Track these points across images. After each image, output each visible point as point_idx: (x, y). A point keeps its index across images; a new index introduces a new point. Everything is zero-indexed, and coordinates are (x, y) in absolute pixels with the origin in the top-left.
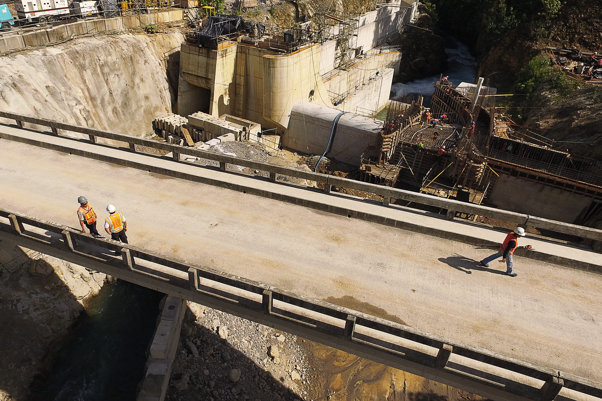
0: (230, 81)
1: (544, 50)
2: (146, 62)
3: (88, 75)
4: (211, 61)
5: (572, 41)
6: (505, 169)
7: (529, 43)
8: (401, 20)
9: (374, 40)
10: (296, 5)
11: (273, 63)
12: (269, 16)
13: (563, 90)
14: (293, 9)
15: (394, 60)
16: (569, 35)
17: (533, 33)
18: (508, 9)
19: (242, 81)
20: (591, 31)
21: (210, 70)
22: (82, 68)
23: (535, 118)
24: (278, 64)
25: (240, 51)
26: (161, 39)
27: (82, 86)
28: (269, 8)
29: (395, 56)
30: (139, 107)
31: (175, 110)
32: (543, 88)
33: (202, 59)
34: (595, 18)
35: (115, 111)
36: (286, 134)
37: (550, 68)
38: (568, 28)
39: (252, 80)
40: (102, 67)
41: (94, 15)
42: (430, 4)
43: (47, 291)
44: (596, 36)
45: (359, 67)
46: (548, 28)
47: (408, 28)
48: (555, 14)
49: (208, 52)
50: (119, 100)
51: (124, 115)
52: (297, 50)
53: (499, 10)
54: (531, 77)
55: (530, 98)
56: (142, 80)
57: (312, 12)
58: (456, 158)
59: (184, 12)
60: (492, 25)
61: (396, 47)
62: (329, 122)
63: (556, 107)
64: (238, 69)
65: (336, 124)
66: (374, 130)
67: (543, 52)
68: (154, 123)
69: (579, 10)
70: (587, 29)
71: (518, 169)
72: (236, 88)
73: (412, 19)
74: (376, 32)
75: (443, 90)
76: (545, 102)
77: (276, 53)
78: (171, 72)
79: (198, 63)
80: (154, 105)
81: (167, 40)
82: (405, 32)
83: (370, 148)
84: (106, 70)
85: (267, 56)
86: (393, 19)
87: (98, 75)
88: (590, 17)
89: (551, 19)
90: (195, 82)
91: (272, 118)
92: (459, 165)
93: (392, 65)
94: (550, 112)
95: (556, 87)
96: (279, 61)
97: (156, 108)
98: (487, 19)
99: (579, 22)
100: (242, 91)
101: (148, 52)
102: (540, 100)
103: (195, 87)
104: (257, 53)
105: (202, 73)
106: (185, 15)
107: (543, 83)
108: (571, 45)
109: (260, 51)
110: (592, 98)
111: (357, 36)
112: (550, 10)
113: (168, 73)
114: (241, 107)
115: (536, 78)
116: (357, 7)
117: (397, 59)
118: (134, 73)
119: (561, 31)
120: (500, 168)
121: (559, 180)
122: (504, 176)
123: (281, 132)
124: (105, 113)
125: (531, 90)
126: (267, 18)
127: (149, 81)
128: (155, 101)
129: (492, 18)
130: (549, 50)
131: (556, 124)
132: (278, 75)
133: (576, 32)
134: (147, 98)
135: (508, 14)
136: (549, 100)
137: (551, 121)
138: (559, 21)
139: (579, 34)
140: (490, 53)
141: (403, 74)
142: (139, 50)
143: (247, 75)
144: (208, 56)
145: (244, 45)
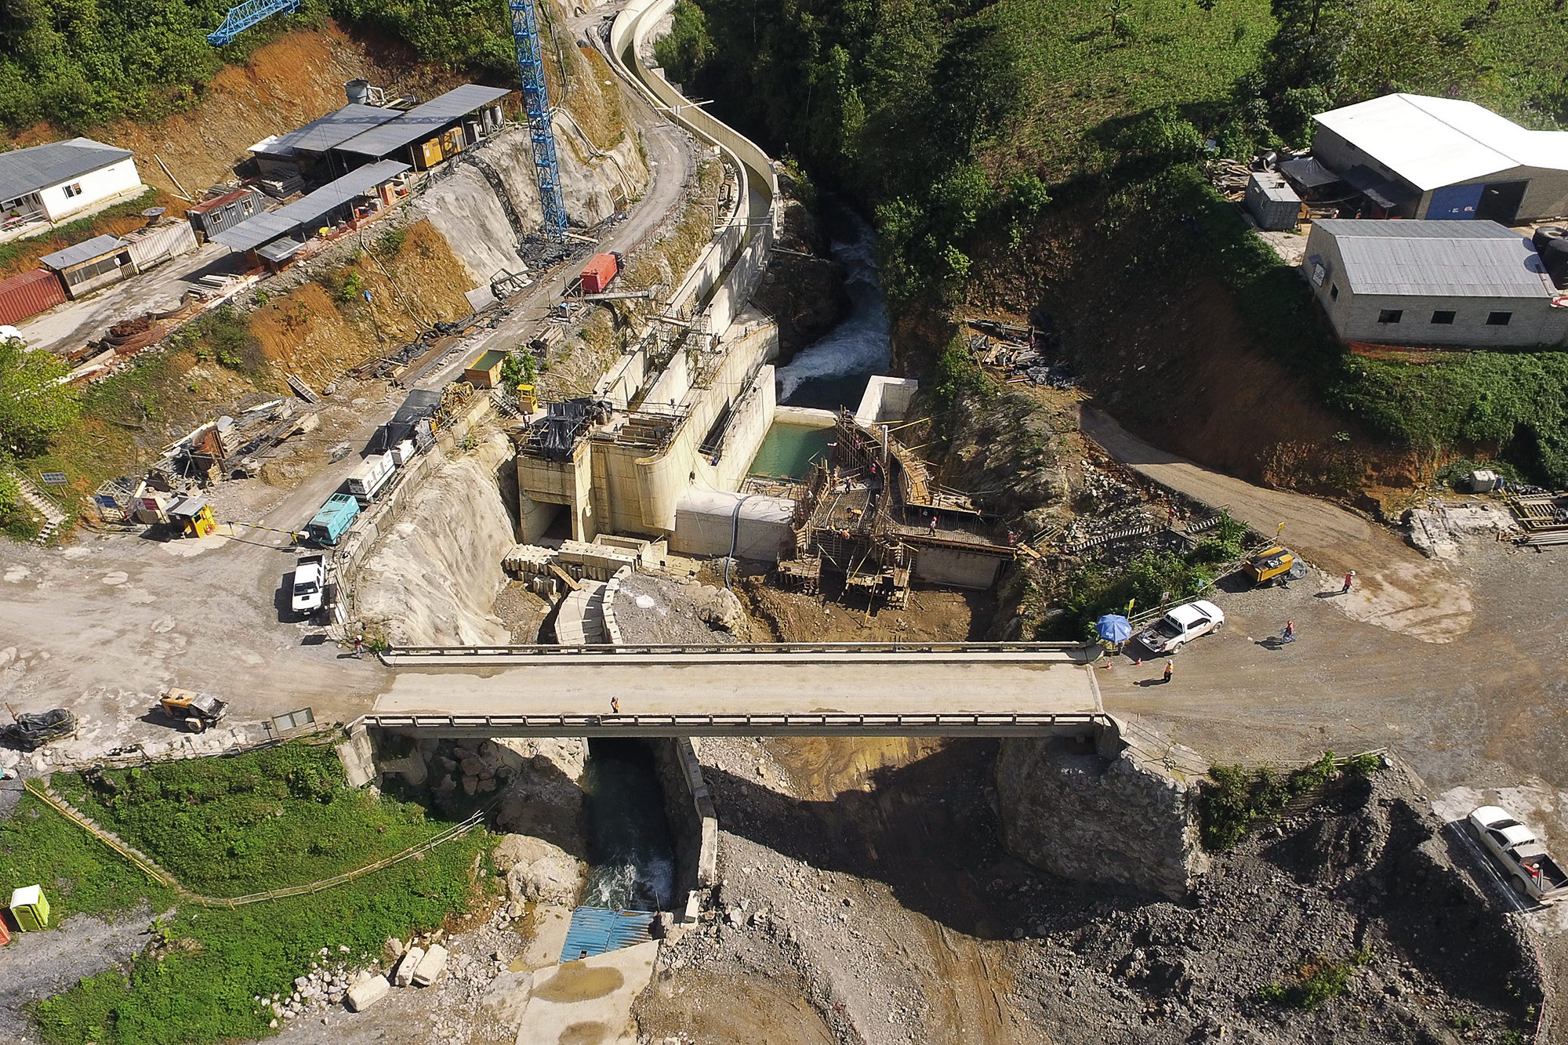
0: (591, 488)
1: (963, 323)
2: (480, 493)
3: (441, 541)
4: (567, 476)
5: (993, 305)
6: (922, 543)
7: (943, 313)
8: (760, 248)
9: (730, 309)
10: (610, 306)
11: (650, 470)
12: (583, 345)
14: (611, 317)
15: (768, 337)
16: (988, 297)
17: (945, 298)
19: (603, 483)
21: (568, 486)
22: (434, 535)
23: (955, 444)
24: (655, 468)
25: (595, 451)
26: (484, 453)
27: (440, 557)
28: (579, 329)
29: (768, 332)
30: (486, 552)
31: (519, 539)
32: (964, 394)
33: (554, 474)
35: (469, 569)
36: (674, 536)
39: (616, 479)
43: (553, 780)
45: (723, 373)
46: (961, 291)
49: (562, 466)
50: (468, 553)
51: (476, 568)
54: (950, 377)
55: (953, 408)
56: (482, 517)
58: (874, 543)
62: (726, 518)
63: (978, 427)
64: (595, 471)
65: (737, 518)
66: (781, 519)
67: (961, 327)
68: (503, 564)
70: (1006, 288)
72: (597, 493)
74: (730, 295)
75: (847, 432)
76: (967, 416)
77: (648, 452)
78: (505, 491)
79: (548, 478)
80: (499, 542)
81: (491, 451)
82: (771, 265)
83: (784, 544)
84: (453, 525)
85: (640, 461)
87: (448, 534)
89: (962, 279)
90: (546, 499)
91: (656, 524)
93: (768, 344)
94: (972, 434)
95: (977, 393)
97: (502, 545)
99: (995, 279)
100: (605, 495)
101: (478, 478)
102: (962, 412)
103: (545, 505)
105: (555, 489)
106: (491, 399)
107: (962, 386)
108: (993, 311)
112: (957, 269)
113: (503, 495)
115: (954, 378)
117: (773, 333)
118: (474, 515)
119: (978, 292)
120: (917, 542)
121: (969, 546)
122: (923, 549)
123: (668, 536)
124: (462, 575)
125: (952, 397)
127: (488, 513)
128: (498, 534)
130: (968, 323)
132: (657, 480)
133: (996, 293)
134: (490, 536)
135: (910, 273)
136: (971, 415)
137: (973, 450)
138: (973, 280)
139: (999, 295)
142: (471, 482)
143: (608, 476)
144: (562, 471)
145: (601, 443)
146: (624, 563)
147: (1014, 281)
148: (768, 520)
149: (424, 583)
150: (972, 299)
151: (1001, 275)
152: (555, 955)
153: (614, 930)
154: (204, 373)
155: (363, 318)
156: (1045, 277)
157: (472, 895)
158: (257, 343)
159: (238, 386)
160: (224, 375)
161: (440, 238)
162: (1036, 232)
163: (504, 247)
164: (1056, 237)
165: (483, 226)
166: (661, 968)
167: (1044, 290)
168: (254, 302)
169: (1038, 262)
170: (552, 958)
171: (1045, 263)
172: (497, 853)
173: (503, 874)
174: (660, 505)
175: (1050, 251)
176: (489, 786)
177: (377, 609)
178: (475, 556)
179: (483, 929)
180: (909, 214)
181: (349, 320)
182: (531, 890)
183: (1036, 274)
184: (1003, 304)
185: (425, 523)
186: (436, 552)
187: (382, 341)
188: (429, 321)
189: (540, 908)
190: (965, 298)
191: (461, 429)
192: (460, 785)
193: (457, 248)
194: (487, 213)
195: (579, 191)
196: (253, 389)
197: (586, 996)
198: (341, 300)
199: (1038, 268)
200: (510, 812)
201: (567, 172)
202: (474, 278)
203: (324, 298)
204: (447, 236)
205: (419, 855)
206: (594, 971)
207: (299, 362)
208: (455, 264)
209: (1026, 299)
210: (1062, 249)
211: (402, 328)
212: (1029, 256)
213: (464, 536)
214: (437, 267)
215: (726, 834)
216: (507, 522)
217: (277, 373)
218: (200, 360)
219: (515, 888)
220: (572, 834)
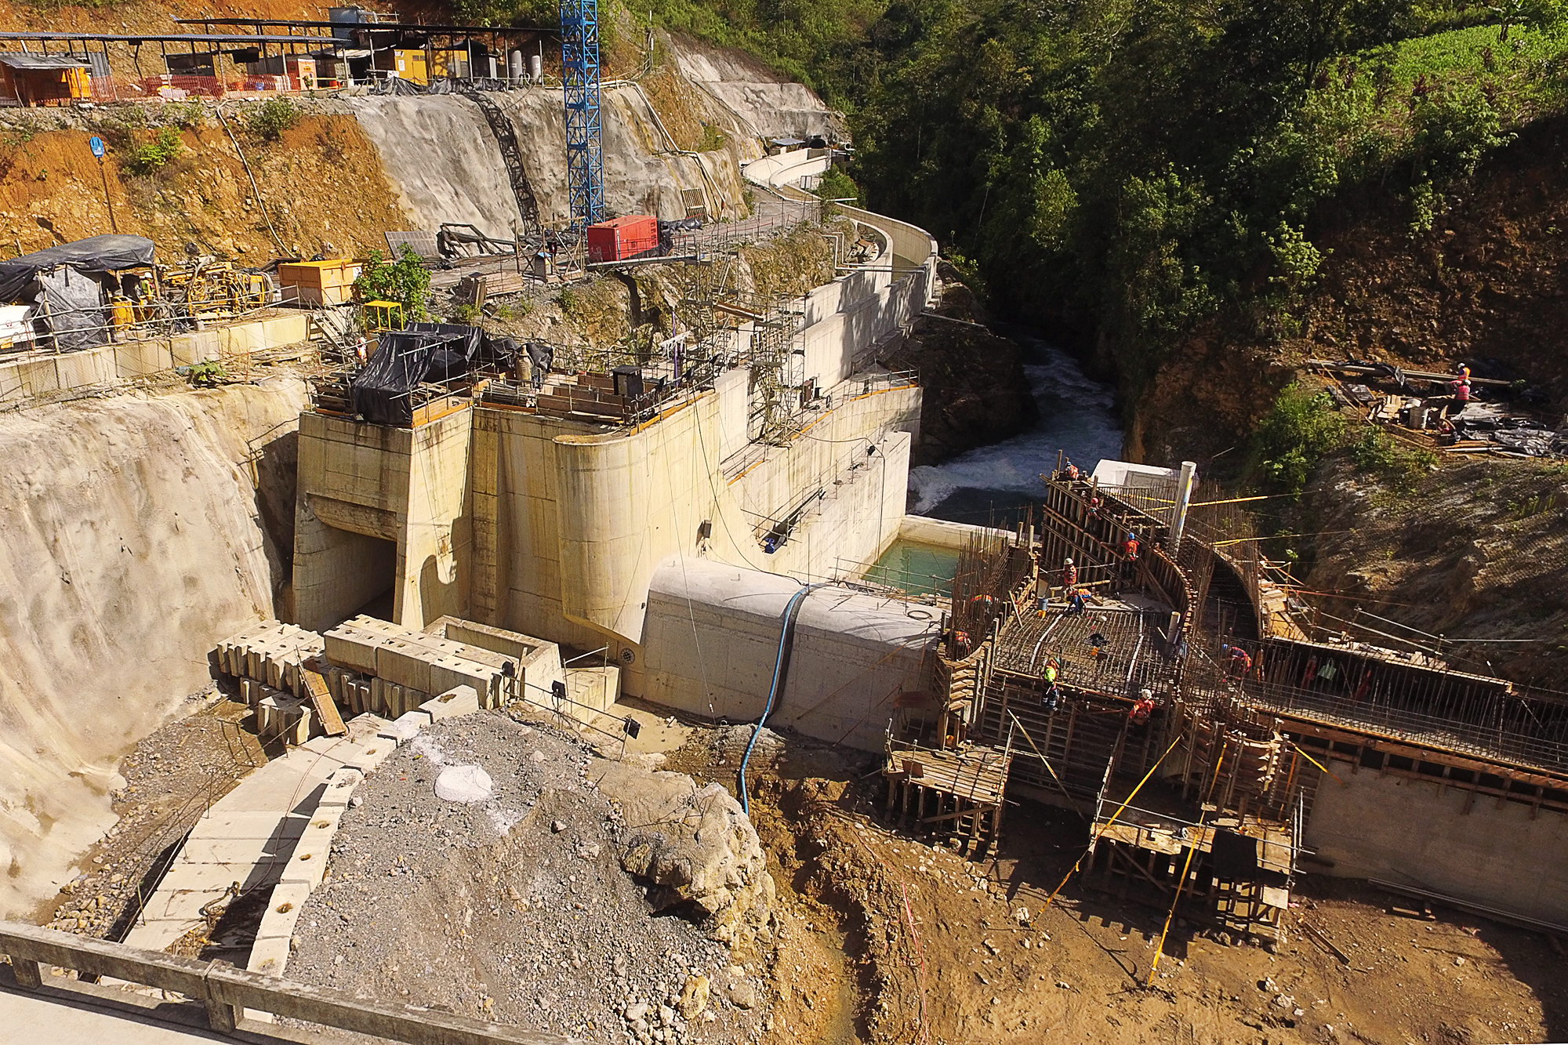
0: (456, 512)
1: (1304, 367)
2: (188, 473)
4: (393, 461)
5: (1365, 342)
6: (1340, 747)
7: (1258, 352)
8: (903, 304)
9: (843, 359)
10: (630, 282)
11: (587, 459)
12: (559, 315)
13: (1393, 476)
14: (623, 292)
15: (904, 408)
16: (1355, 328)
17: (1262, 326)
18: (1188, 270)
19: (491, 509)
20: (1407, 317)
21: (393, 486)
23: (1338, 558)
24: (601, 459)
25: (482, 425)
26: (240, 403)
28: (558, 294)
29: (906, 397)
30: (164, 615)
31: (285, 611)
32: (1335, 472)
33: (367, 456)
34: (1409, 285)
35: (81, 637)
36: (637, 663)
37: (1335, 415)
38: (1350, 310)
39: (523, 505)
40: (36, 503)
41: (22, 346)
42: (962, 259)
44: (1422, 328)
45: (817, 434)
46: (1298, 314)
47: (924, 323)
48: (1310, 279)
49: (386, 434)
51: (112, 644)
52: (653, 415)
53: (1162, 272)
54: (1293, 443)
55: (1306, 499)
56: (176, 529)
57: (674, 296)
58: (1186, 722)
59: (311, 320)
60: (1153, 310)
61: (906, 375)
62: (766, 620)
63: (1391, 525)
64: (477, 475)
65: (792, 625)
66: (909, 639)
67: (1301, 373)
68: (214, 656)
69: (1365, 266)
70: (1396, 312)
71: (1380, 746)
72: (474, 530)
73: (929, 298)
74: (847, 338)
75: (1074, 497)
76: (1353, 510)
77: (593, 428)
78: (271, 496)
79: (355, 467)
80: (214, 602)
81: (258, 402)
82: (916, 332)
83: (910, 699)
85: (566, 439)
86: (883, 302)
87: (23, 529)
88: (1397, 283)
89: (1300, 290)
90: (347, 521)
91: (592, 618)
92: (1199, 746)
93: (902, 422)
94: (1378, 539)
95: (1370, 468)
96: (602, 454)
97: (223, 609)
98: (1136, 295)
99: (1372, 296)
100: (492, 538)
101: (196, 443)
102: (1336, 505)
103: (346, 537)
104: (534, 429)
105: (366, 496)
106: (314, 326)
107: (1329, 456)
108: (1365, 353)
109: (542, 423)
110: (1486, 498)
111: (802, 353)
112: (1294, 268)
113: (261, 501)
114: (493, 586)
115: (1307, 443)
116: (789, 277)
117: (912, 404)
118: (148, 512)
119: (1332, 319)
120: (1322, 743)
121: (1521, 776)
122: (1341, 769)
123: (621, 655)
125: (1302, 478)
126: (554, 321)
127: (199, 529)
128: (218, 587)
129: (1148, 293)
130: (1315, 367)
131: (1409, 576)
132: (602, 492)
133: (1373, 321)
134: (190, 582)
135: (1189, 283)
136: (1363, 506)
137: (1395, 568)
138: (1323, 294)
139: (1379, 324)
140: (1159, 379)
141: (928, 439)
143: (506, 493)
144: (385, 448)
145: (495, 406)
146: (468, 680)
147: (1415, 300)
148: (874, 635)
150: (1320, 329)
151: (1385, 289)
161: (365, 144)
162: (1466, 206)
163: (484, 200)
164: (1512, 217)
165: (456, 163)
167: (1486, 318)
169: (1470, 264)
174: (605, 563)
175: (1503, 243)
180: (1186, 200)
183: (1462, 286)
184: (1389, 342)
190: (1305, 327)
193: (395, 169)
194: (469, 147)
195: (636, 182)
198: (134, 169)
201: (623, 156)
202: (411, 217)
203: (103, 159)
204: (382, 149)
208: (383, 189)
209: (1442, 335)
210: (1530, 239)
214: (346, 182)
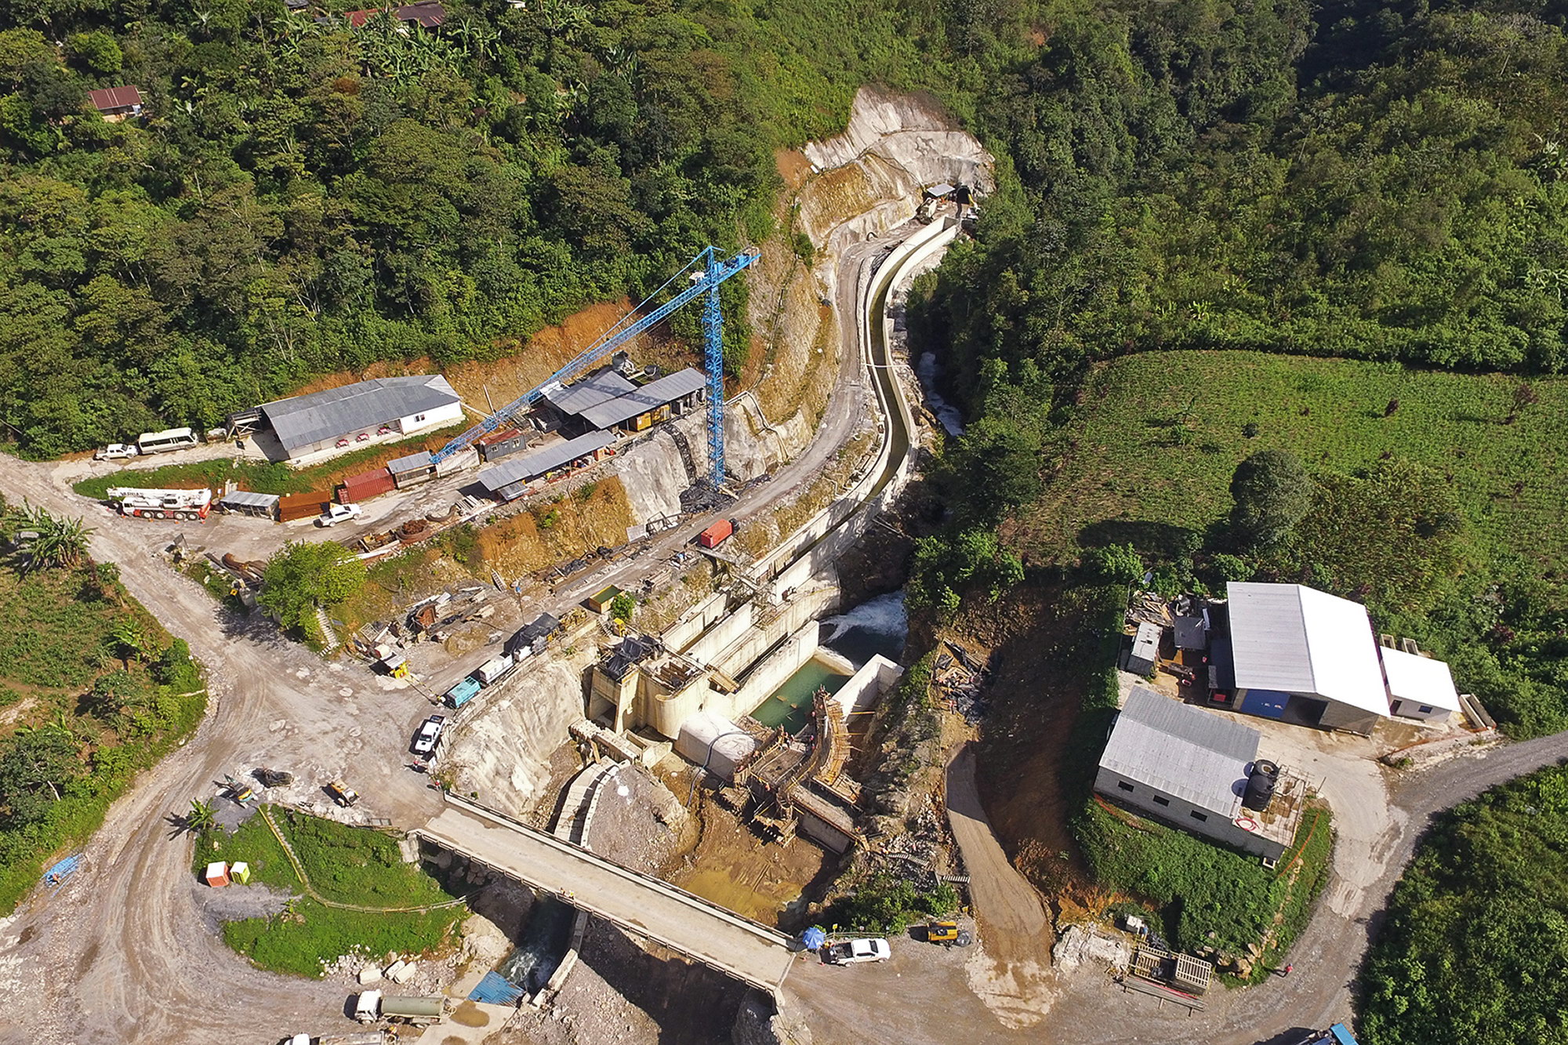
2: (565, 683)
4: (616, 690)
5: (969, 635)
8: (860, 521)
9: (812, 568)
10: (714, 560)
12: (682, 586)
14: (710, 566)
15: (832, 595)
16: (968, 628)
17: (937, 620)
19: (641, 702)
21: (616, 694)
22: (522, 710)
24: (667, 704)
25: (641, 677)
26: (577, 659)
27: (521, 723)
28: (683, 575)
29: (833, 591)
30: (559, 720)
31: (588, 720)
36: (677, 742)
38: (968, 621)
40: (535, 703)
41: (530, 657)
45: (782, 618)
47: (873, 525)
49: (614, 683)
56: (562, 699)
59: (597, 621)
62: (706, 745)
65: (711, 748)
66: (735, 760)
67: (939, 643)
68: (570, 727)
70: (981, 626)
77: (667, 690)
79: (607, 687)
81: (583, 656)
82: (868, 532)
84: (538, 705)
90: (604, 696)
91: (665, 732)
100: (643, 704)
101: (568, 674)
105: (609, 693)
113: (583, 685)
117: (836, 593)
118: (556, 698)
123: (673, 740)
124: (535, 735)
126: (680, 590)
128: (571, 710)
132: (667, 710)
139: (975, 629)
142: (560, 677)
143: (646, 696)
144: (614, 686)
145: (645, 674)
146: (629, 758)
147: (988, 624)
149: (501, 742)
150: (957, 625)
152: (466, 994)
153: (501, 992)
154: (444, 563)
155: (552, 539)
156: (1009, 628)
157: (442, 942)
158: (480, 548)
159: (461, 573)
160: (455, 566)
161: (622, 489)
164: (1024, 604)
165: (657, 481)
166: (509, 1025)
167: (1007, 637)
168: (488, 521)
169: (1007, 616)
170: (463, 995)
171: (1012, 619)
172: (465, 924)
173: (463, 937)
174: (668, 724)
175: (1018, 612)
176: (479, 882)
177: (462, 758)
178: (549, 723)
179: (441, 963)
181: (543, 540)
182: (472, 951)
183: (1003, 623)
185: (517, 704)
186: (519, 720)
187: (559, 555)
188: (595, 545)
189: (473, 963)
190: (952, 623)
191: (568, 641)
192: (466, 875)
193: (632, 496)
194: (664, 472)
195: (742, 455)
196: (470, 577)
197: (467, 1024)
198: (541, 526)
199: (1006, 621)
200: (485, 900)
201: (739, 441)
202: (636, 518)
203: (532, 523)
204: (628, 488)
205: (423, 912)
206: (478, 1012)
207: (502, 563)
208: (627, 508)
209: (993, 639)
210: (1026, 613)
211: (576, 547)
212: (1002, 608)
213: (543, 712)
214: (613, 509)
215: (581, 962)
216: (581, 702)
217: (487, 568)
218: (444, 555)
219: (466, 947)
220: (514, 925)
